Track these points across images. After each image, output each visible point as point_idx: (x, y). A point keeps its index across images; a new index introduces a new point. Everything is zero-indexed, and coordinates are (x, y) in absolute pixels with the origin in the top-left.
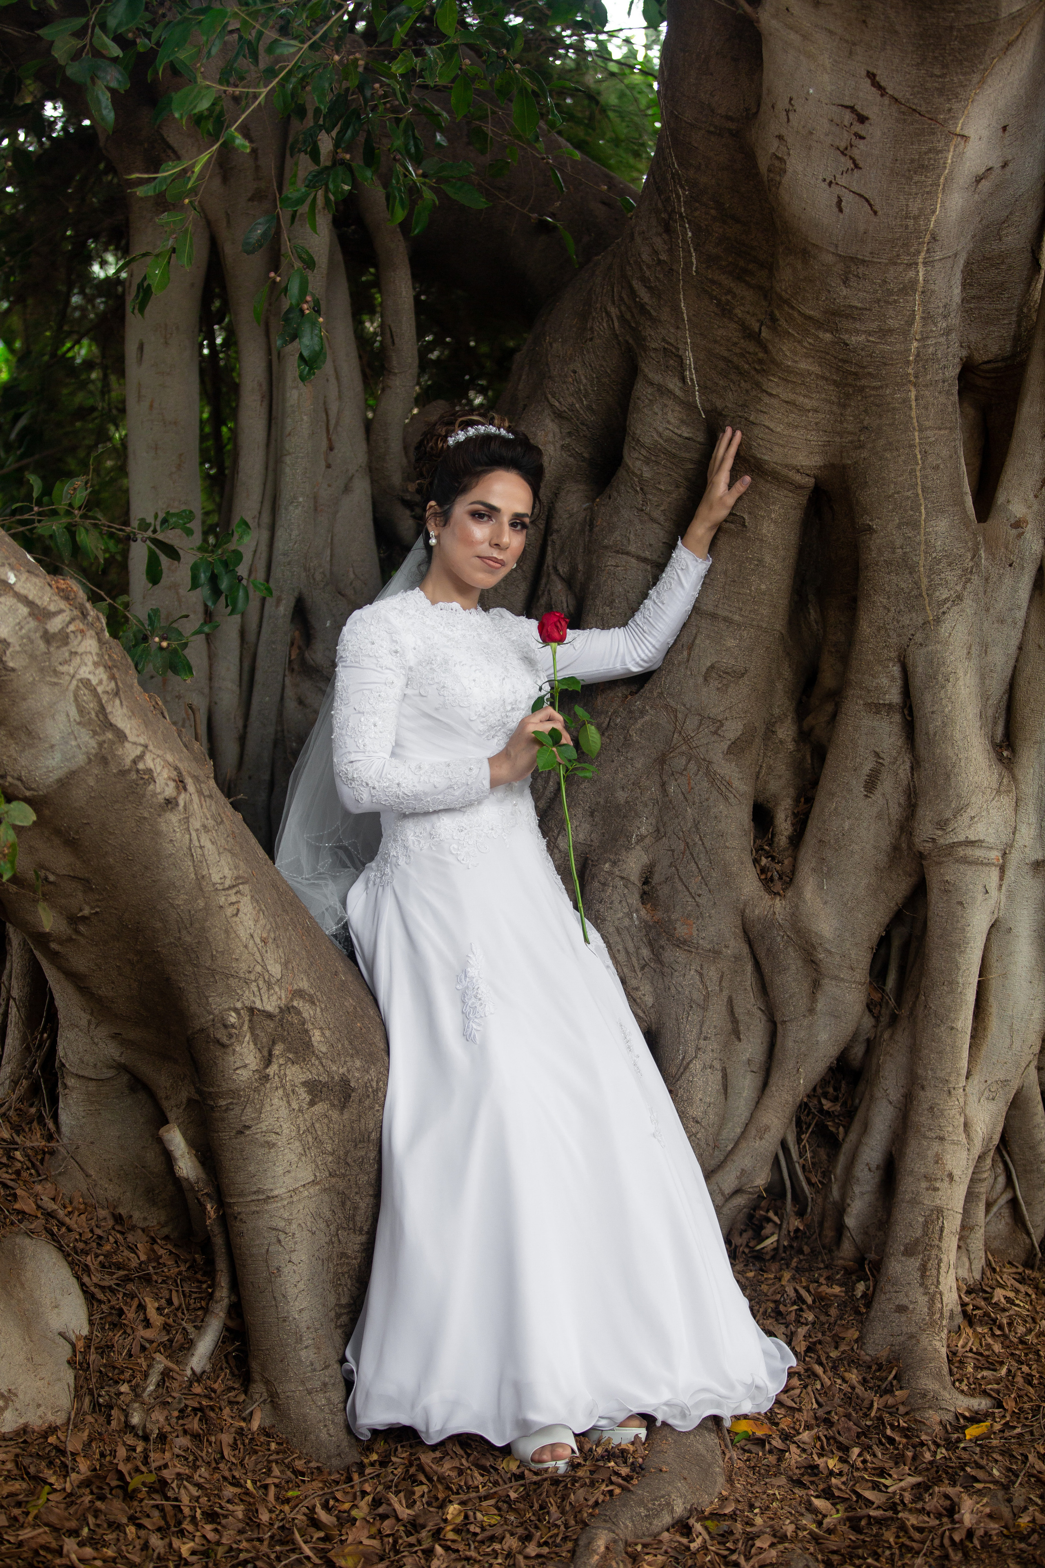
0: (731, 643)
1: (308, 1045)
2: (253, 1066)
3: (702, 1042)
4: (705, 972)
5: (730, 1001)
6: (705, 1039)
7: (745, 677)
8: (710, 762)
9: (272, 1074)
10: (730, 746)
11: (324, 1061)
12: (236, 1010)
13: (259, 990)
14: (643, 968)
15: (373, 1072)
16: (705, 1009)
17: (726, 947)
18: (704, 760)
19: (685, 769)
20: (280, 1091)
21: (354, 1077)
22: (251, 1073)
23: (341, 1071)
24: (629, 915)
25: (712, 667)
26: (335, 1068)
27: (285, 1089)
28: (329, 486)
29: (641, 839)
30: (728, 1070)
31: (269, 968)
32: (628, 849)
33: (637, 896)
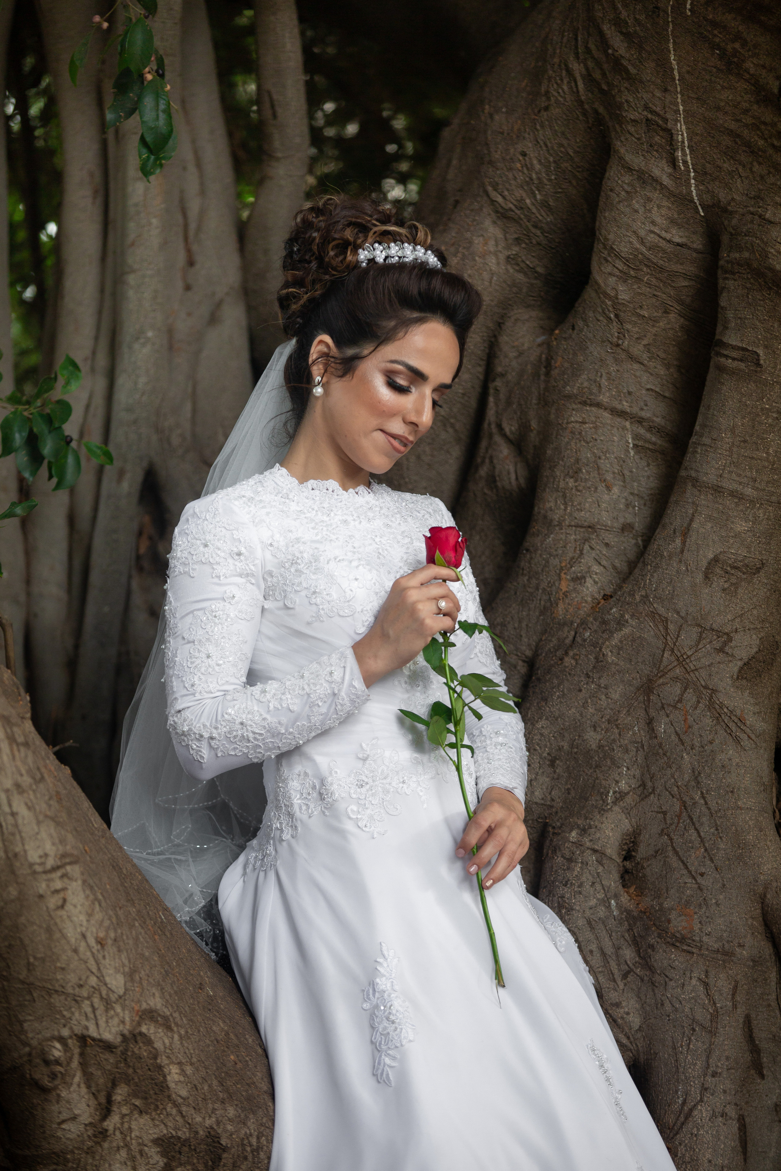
0: (741, 526)
1: (162, 1087)
2: (86, 1118)
3: (709, 1079)
4: (711, 981)
5: (748, 1021)
6: (714, 1075)
7: (762, 574)
8: (714, 691)
9: (111, 1128)
10: (741, 668)
11: (184, 1109)
12: (62, 1040)
13: (94, 1010)
14: (625, 976)
15: (252, 1124)
16: (712, 1033)
17: (740, 946)
18: (706, 687)
19: (680, 701)
20: (123, 1153)
21: (225, 1130)
22: (82, 1128)
23: (208, 1122)
24: (605, 902)
25: (716, 560)
26: (198, 1119)
27: (129, 1149)
28: (189, 314)
29: (620, 796)
30: (747, 1120)
31: (108, 979)
32: (602, 811)
33: (615, 876)
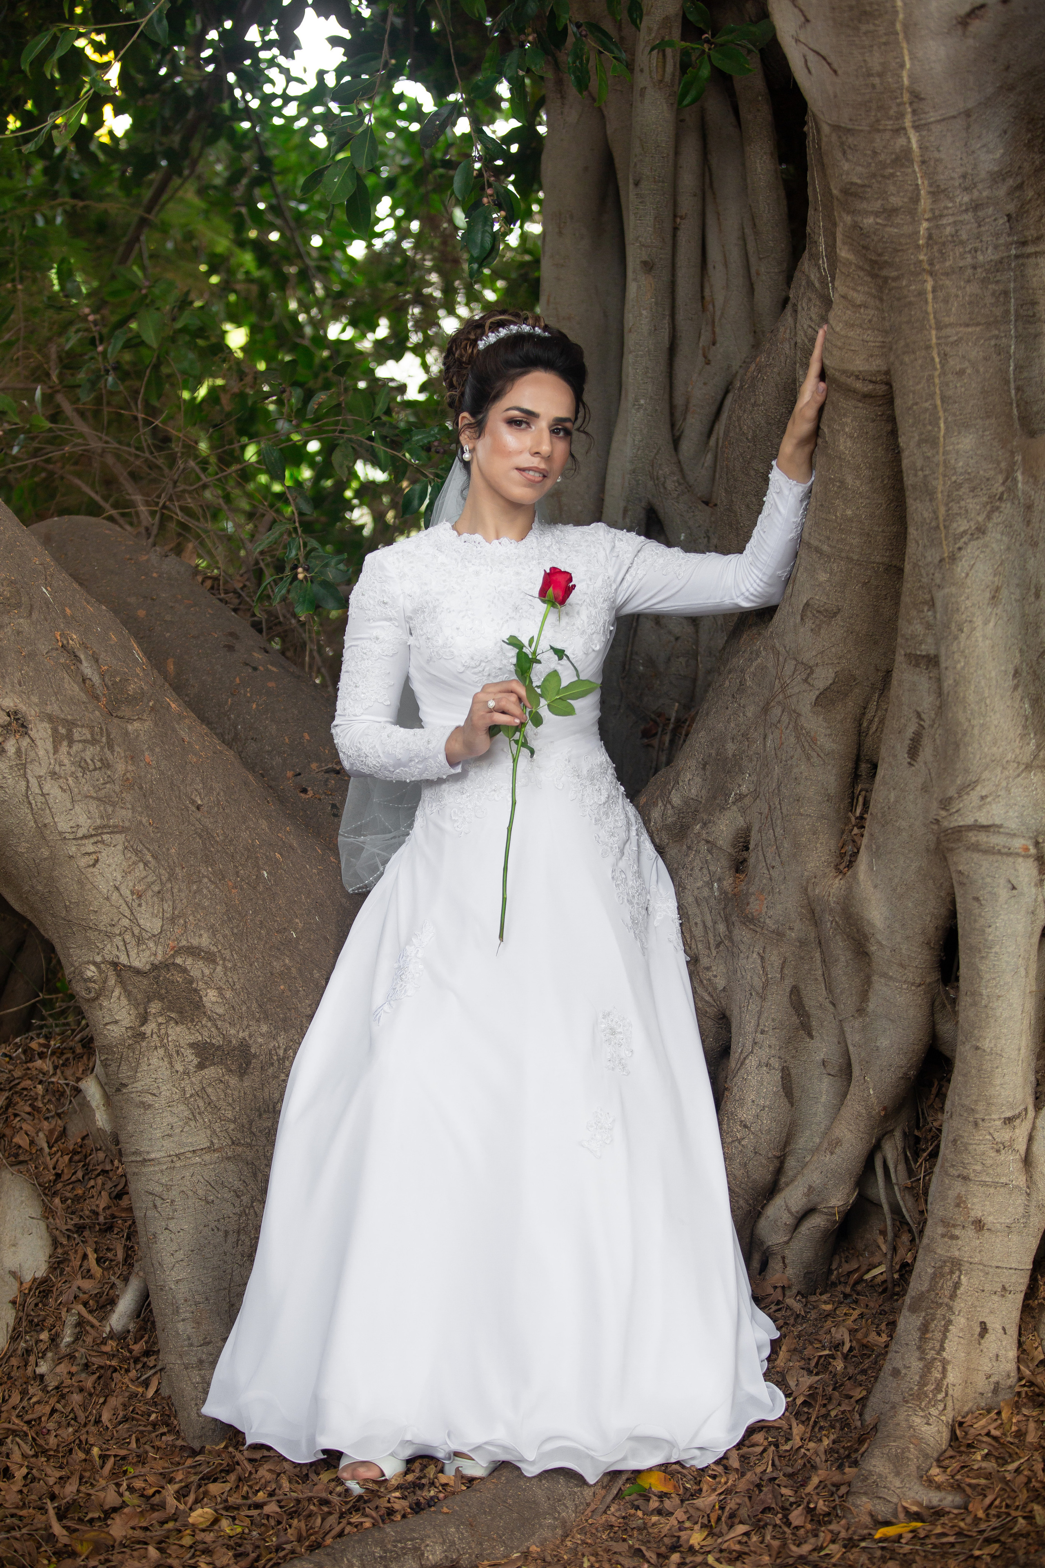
0: (823, 577)
1: (198, 1006)
2: (126, 1023)
3: (759, 1035)
4: (767, 956)
5: (795, 992)
6: (762, 1032)
7: (839, 617)
8: (799, 715)
9: (149, 1032)
10: (818, 697)
11: (219, 1023)
12: (95, 963)
13: (125, 944)
14: (718, 946)
15: (282, 1040)
16: (763, 998)
17: (791, 929)
18: (794, 711)
19: (779, 722)
20: (161, 1052)
21: (255, 1042)
22: (123, 1030)
23: (241, 1035)
24: (710, 885)
25: (807, 604)
26: (233, 1032)
27: (166, 1050)
29: (741, 797)
30: (793, 1072)
31: (141, 922)
32: (722, 809)
33: (724, 862)
